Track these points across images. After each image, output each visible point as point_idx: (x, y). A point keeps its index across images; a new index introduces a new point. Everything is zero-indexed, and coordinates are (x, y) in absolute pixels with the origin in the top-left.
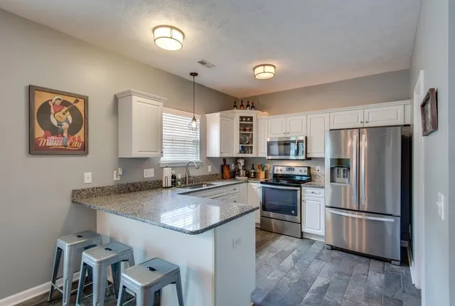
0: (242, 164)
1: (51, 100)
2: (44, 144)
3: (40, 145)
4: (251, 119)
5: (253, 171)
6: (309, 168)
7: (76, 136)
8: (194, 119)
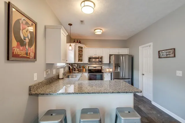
0: (76, 66)
1: (21, 19)
2: (16, 53)
3: (14, 54)
4: (82, 48)
5: (80, 69)
6: (101, 67)
7: (32, 48)
8: (70, 45)
